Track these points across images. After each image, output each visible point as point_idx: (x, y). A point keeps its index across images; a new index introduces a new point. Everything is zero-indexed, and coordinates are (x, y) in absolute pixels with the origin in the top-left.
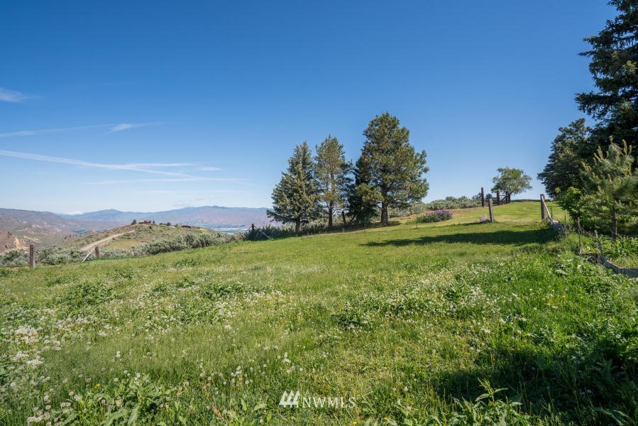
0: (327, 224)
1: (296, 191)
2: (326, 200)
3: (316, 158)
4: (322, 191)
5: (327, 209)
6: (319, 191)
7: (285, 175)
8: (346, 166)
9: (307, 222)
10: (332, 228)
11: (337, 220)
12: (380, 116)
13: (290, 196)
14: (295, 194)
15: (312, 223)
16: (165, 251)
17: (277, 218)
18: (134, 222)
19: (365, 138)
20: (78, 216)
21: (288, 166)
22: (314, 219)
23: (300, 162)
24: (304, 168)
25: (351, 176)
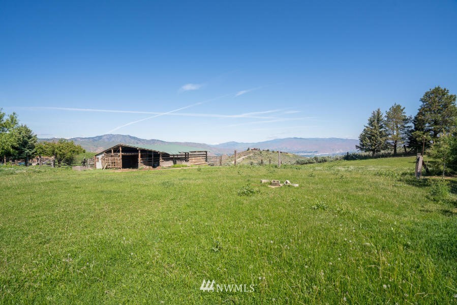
0: (393, 152)
1: (374, 136)
2: (392, 139)
3: (386, 117)
4: (390, 134)
5: (393, 144)
6: (387, 135)
7: (367, 127)
8: (407, 120)
9: (379, 151)
10: (396, 155)
11: (400, 149)
12: (433, 88)
13: (370, 138)
14: (373, 137)
15: (382, 152)
16: (306, 163)
17: (362, 149)
18: (248, 149)
19: (421, 103)
20: (217, 145)
21: (368, 122)
22: (384, 150)
23: (376, 120)
24: (378, 123)
25: (411, 124)
